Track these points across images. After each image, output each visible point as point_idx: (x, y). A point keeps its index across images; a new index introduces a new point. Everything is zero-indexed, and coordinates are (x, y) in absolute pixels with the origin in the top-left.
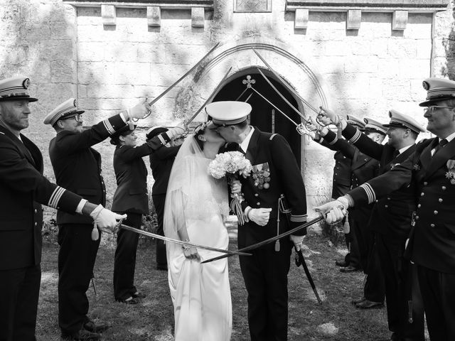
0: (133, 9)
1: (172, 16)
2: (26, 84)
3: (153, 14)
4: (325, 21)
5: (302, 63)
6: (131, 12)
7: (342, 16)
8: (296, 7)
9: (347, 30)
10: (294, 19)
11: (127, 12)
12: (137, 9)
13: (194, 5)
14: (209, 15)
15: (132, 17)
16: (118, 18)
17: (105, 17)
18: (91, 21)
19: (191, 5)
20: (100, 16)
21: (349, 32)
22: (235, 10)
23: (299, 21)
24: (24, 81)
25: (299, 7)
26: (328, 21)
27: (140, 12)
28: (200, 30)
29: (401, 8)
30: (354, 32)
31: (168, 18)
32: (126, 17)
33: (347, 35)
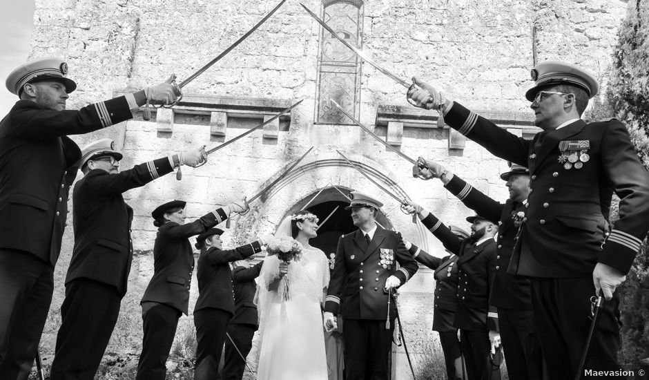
0: (195, 115)
1: (240, 125)
2: (64, 67)
3: (218, 120)
4: (422, 138)
5: (395, 184)
6: (192, 119)
7: (444, 134)
8: (388, 120)
9: (450, 149)
10: (386, 134)
11: (188, 119)
12: (199, 115)
13: (267, 113)
14: (284, 125)
15: (193, 124)
16: (175, 125)
17: (160, 122)
18: (144, 127)
19: (264, 112)
20: (155, 121)
21: (452, 152)
22: (316, 121)
23: (392, 135)
24: (62, 64)
25: (392, 119)
26: (427, 138)
27: (203, 119)
28: (272, 142)
29: (513, 126)
30: (458, 152)
31: (236, 127)
32: (185, 123)
33: (450, 155)
